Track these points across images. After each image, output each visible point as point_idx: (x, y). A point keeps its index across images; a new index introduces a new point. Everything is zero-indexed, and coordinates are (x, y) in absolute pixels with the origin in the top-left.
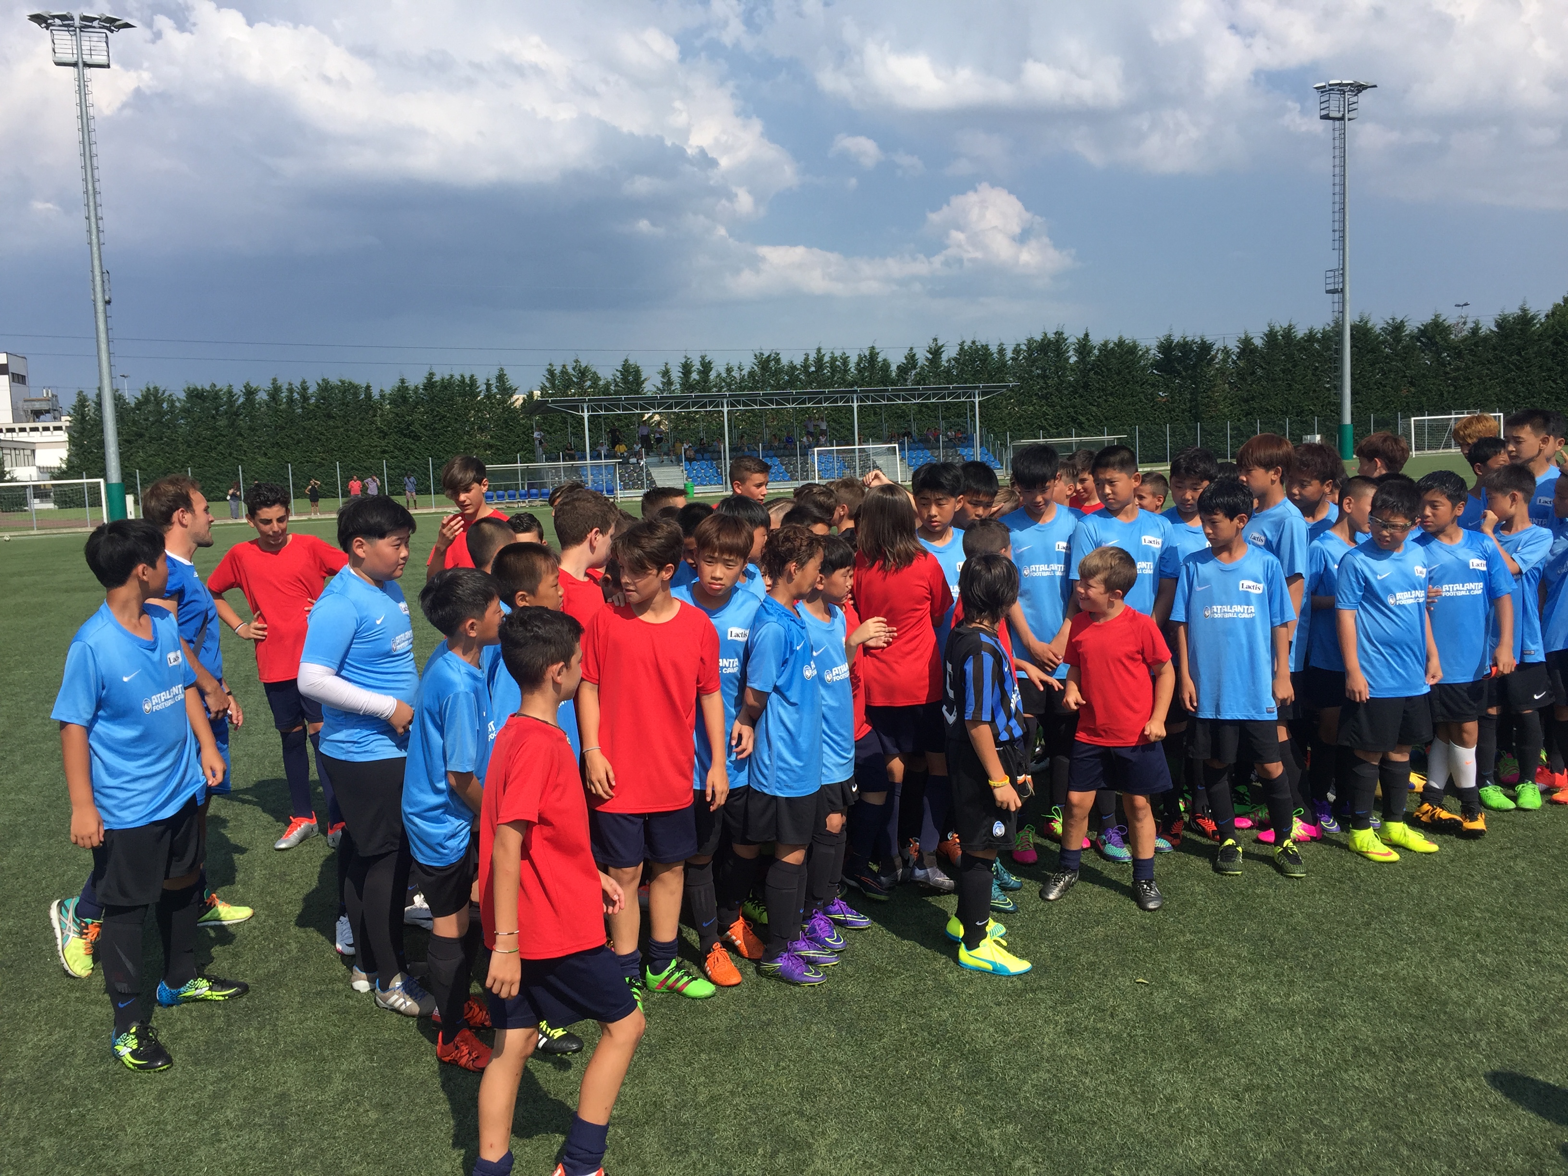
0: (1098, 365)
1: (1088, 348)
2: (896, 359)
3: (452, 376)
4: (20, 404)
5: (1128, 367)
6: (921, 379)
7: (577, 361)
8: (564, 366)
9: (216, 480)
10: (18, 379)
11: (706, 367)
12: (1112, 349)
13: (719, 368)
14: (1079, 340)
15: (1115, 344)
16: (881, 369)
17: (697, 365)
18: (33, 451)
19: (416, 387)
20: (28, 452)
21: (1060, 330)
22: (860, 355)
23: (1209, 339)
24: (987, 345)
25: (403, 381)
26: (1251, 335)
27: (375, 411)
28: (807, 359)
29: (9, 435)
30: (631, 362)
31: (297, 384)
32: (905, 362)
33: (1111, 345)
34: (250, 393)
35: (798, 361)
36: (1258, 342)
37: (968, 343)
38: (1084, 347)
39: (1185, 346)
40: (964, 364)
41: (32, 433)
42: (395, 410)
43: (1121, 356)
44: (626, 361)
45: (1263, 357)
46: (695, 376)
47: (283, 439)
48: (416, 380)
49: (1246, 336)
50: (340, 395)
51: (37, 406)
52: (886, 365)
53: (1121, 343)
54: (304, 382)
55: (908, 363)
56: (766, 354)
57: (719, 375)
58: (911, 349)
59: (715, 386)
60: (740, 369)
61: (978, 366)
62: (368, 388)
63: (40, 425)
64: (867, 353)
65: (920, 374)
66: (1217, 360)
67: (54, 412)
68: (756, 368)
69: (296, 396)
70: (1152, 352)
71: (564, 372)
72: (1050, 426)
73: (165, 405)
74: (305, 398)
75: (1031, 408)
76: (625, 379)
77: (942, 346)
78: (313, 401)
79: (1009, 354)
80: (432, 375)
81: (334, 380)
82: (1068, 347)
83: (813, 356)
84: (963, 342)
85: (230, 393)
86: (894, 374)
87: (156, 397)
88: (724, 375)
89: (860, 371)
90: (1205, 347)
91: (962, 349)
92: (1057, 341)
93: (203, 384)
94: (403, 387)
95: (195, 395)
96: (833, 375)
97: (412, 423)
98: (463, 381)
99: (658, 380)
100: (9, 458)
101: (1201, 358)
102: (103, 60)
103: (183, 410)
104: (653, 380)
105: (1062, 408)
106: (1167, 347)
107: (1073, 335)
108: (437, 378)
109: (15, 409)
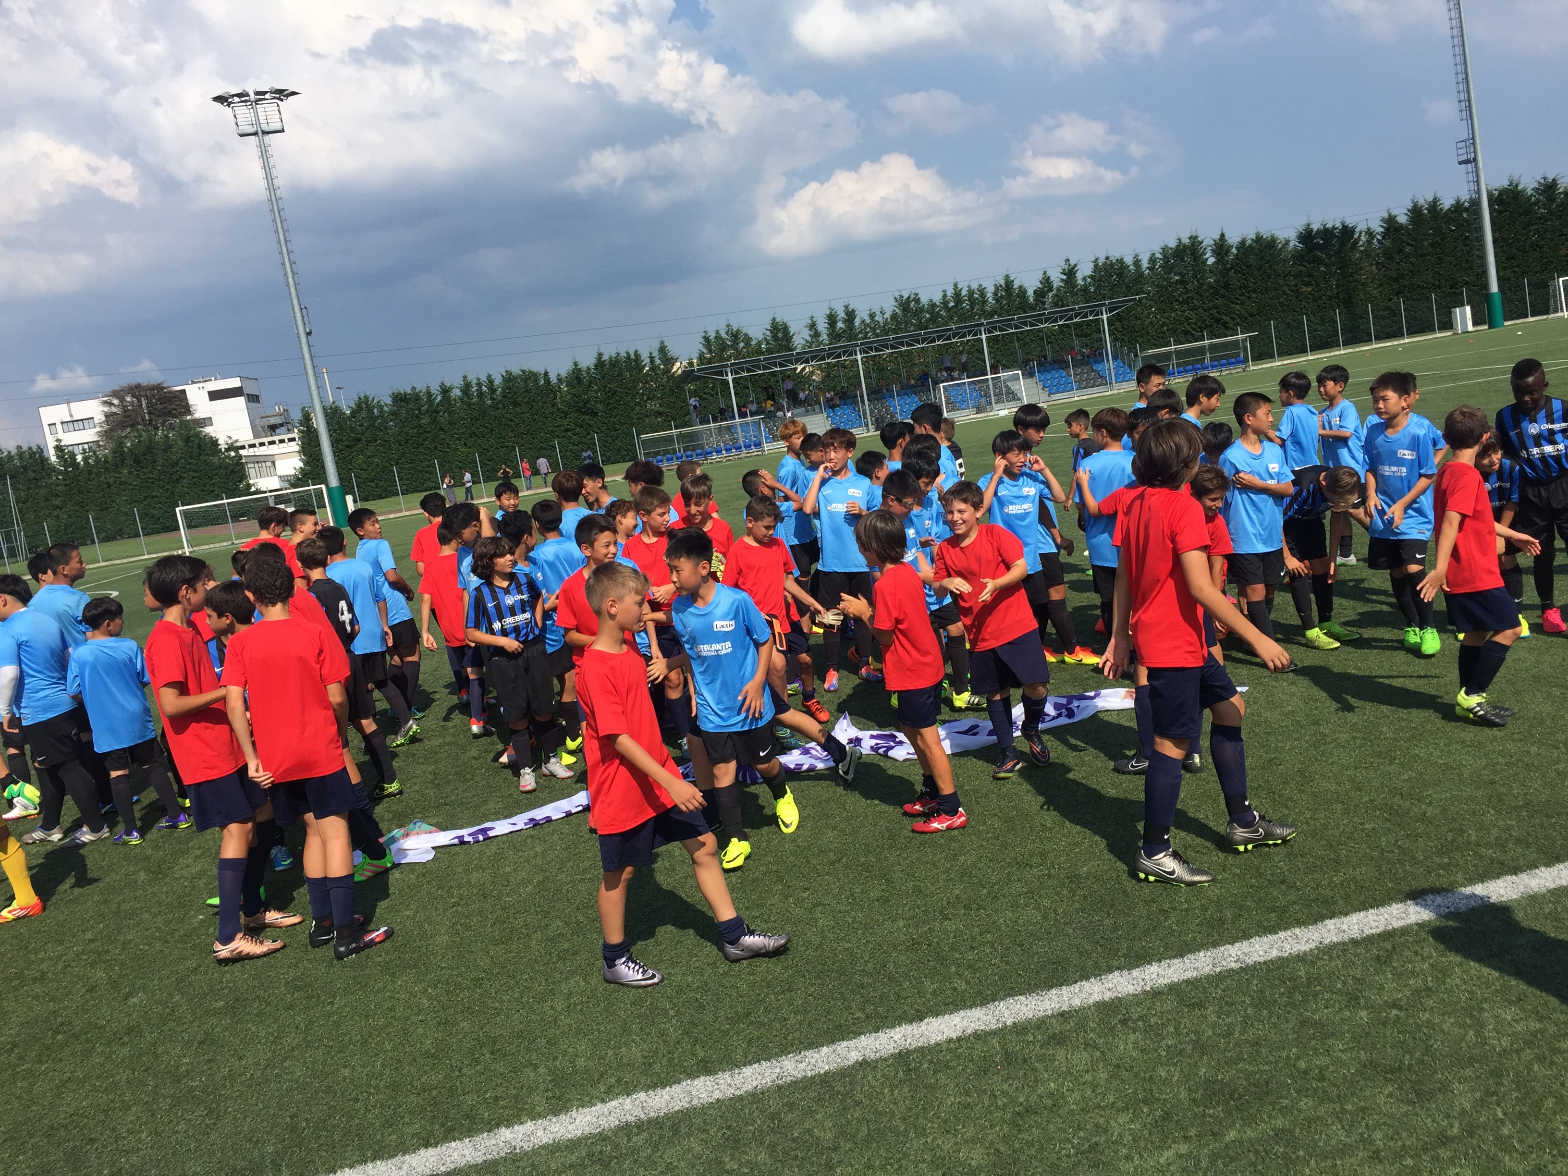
0: (1238, 264)
1: (1225, 249)
2: (1031, 284)
3: (618, 354)
4: (258, 421)
5: (1268, 262)
6: (1059, 301)
7: (728, 326)
8: (717, 332)
9: (427, 472)
10: (253, 399)
11: (850, 315)
12: (1250, 246)
13: (862, 315)
14: (1215, 241)
15: (1252, 240)
16: (1018, 296)
17: (841, 314)
18: (273, 463)
19: (588, 368)
20: (269, 464)
21: (1194, 235)
22: (995, 285)
23: (1350, 222)
24: (1121, 259)
25: (576, 364)
26: (1394, 213)
27: (555, 394)
28: (945, 296)
29: (251, 450)
30: (778, 320)
31: (484, 378)
32: (1041, 286)
33: (1249, 242)
34: (445, 391)
35: (937, 298)
36: (1402, 219)
37: (1101, 262)
38: (1221, 247)
39: (1327, 233)
40: (1100, 280)
41: (271, 447)
42: (572, 391)
43: (1261, 251)
44: (774, 319)
45: (1409, 234)
46: (840, 325)
47: (479, 428)
48: (587, 361)
49: (1390, 215)
50: (522, 384)
51: (273, 421)
52: (1022, 291)
53: (1259, 239)
54: (490, 376)
55: (1044, 287)
56: (906, 297)
57: (863, 322)
58: (1045, 273)
59: (860, 332)
60: (882, 313)
61: (1115, 280)
62: (546, 373)
63: (276, 438)
64: (1003, 283)
65: (1056, 295)
66: (1361, 243)
67: (284, 425)
68: (897, 310)
69: (484, 389)
70: (1292, 244)
71: (718, 337)
72: (1194, 329)
73: (375, 411)
74: (492, 390)
75: (1173, 315)
76: (775, 337)
77: (1076, 265)
78: (499, 392)
79: (1145, 264)
80: (600, 355)
81: (516, 370)
82: (1205, 249)
83: (950, 292)
84: (1096, 260)
85: (429, 394)
86: (1031, 299)
87: (367, 404)
88: (868, 321)
89: (997, 301)
90: (1347, 232)
91: (1096, 266)
92: (1193, 245)
93: (405, 388)
94: (577, 369)
95: (400, 399)
96: (972, 307)
97: (589, 401)
98: (629, 357)
99: (806, 334)
100: (252, 472)
101: (1343, 244)
102: (278, 126)
103: (392, 413)
104: (801, 335)
105: (1205, 310)
106: (1307, 236)
107: (1208, 237)
108: (605, 357)
109: (253, 427)
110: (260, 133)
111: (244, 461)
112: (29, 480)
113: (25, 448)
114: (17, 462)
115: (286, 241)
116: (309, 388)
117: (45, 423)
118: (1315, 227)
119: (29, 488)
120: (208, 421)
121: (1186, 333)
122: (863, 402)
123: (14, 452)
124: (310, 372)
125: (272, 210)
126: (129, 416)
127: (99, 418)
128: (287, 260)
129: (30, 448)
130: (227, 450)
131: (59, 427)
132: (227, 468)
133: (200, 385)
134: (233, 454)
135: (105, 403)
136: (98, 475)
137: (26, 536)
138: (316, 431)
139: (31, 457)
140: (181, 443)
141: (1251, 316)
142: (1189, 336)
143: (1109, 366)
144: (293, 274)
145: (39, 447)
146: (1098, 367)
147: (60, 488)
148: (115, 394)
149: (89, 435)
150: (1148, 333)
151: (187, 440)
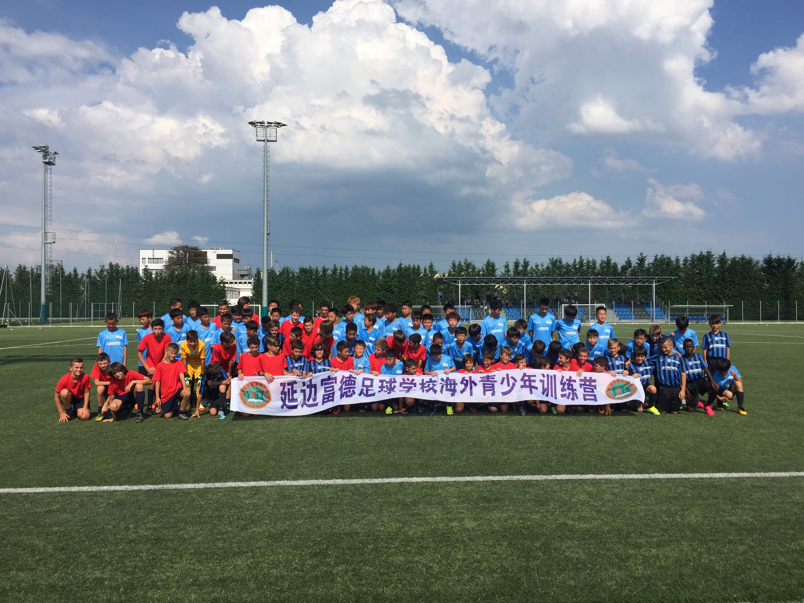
0: (730, 269)
1: (724, 261)
2: (621, 263)
3: (410, 265)
4: (236, 272)
5: (746, 271)
6: (634, 273)
7: (466, 260)
8: (460, 262)
9: (308, 308)
10: (236, 261)
11: (526, 264)
12: (738, 261)
13: (532, 265)
14: (720, 256)
15: (739, 258)
16: (613, 267)
17: (522, 263)
18: (239, 292)
19: (394, 270)
20: (237, 293)
21: (710, 251)
22: (602, 261)
23: (793, 257)
24: (670, 257)
25: (388, 267)
27: (376, 280)
28: (575, 262)
29: (230, 285)
30: (491, 261)
31: (344, 267)
32: (625, 264)
33: (737, 259)
34: (325, 270)
35: (571, 262)
37: (659, 256)
39: (779, 261)
40: (657, 266)
41: (240, 285)
42: (384, 280)
43: (743, 265)
44: (489, 260)
46: (520, 268)
47: (336, 291)
48: (394, 266)
50: (361, 272)
51: (243, 273)
52: (615, 265)
53: (743, 258)
54: (347, 267)
55: (627, 265)
56: (555, 259)
57: (532, 268)
58: (629, 258)
59: (530, 273)
60: (542, 265)
61: (664, 267)
62: (374, 269)
63: (243, 281)
64: (606, 260)
65: (633, 270)
66: (797, 269)
67: (248, 275)
68: (550, 265)
69: (343, 272)
70: (760, 263)
71: (460, 265)
72: (703, 299)
73: (290, 275)
74: (347, 273)
75: (693, 290)
76: (487, 269)
77: (645, 257)
78: (350, 275)
79: (681, 262)
80: (401, 264)
81: (359, 266)
82: (714, 259)
83: (578, 260)
84: (657, 255)
85: (317, 270)
86: (619, 270)
87: (287, 271)
88: (534, 268)
89: (602, 268)
90: (790, 262)
91: (656, 259)
92: (708, 256)
93: (306, 266)
94: (388, 270)
95: (303, 271)
96: (588, 270)
97: (391, 285)
98: (414, 268)
99: (503, 270)
100: (229, 295)
101: (788, 267)
102: (274, 139)
103: (297, 277)
104: (500, 270)
105: (710, 290)
106: (769, 261)
107: (717, 253)
108: (403, 266)
109: (234, 274)
110: (266, 141)
111: (226, 289)
112: (129, 282)
113: (130, 267)
114: (125, 273)
115: (267, 191)
116: (263, 259)
117: (141, 257)
118: (774, 257)
119: (128, 286)
120: (213, 268)
121: (698, 300)
122: (523, 307)
123: (125, 268)
124: (265, 252)
125: (264, 176)
126: (179, 260)
127: (166, 258)
128: (266, 199)
129: (132, 268)
130: (220, 283)
131: (147, 260)
132: (218, 291)
133: (214, 251)
134: (222, 285)
135: (171, 252)
136: (161, 285)
137: (122, 308)
138: (262, 280)
139: (132, 272)
140: (200, 276)
141: (734, 297)
142: (700, 302)
143: (653, 310)
144: (267, 206)
145: (137, 268)
146: (647, 309)
147: (142, 289)
148: (176, 249)
149: (160, 266)
150: (678, 297)
151: (203, 275)
